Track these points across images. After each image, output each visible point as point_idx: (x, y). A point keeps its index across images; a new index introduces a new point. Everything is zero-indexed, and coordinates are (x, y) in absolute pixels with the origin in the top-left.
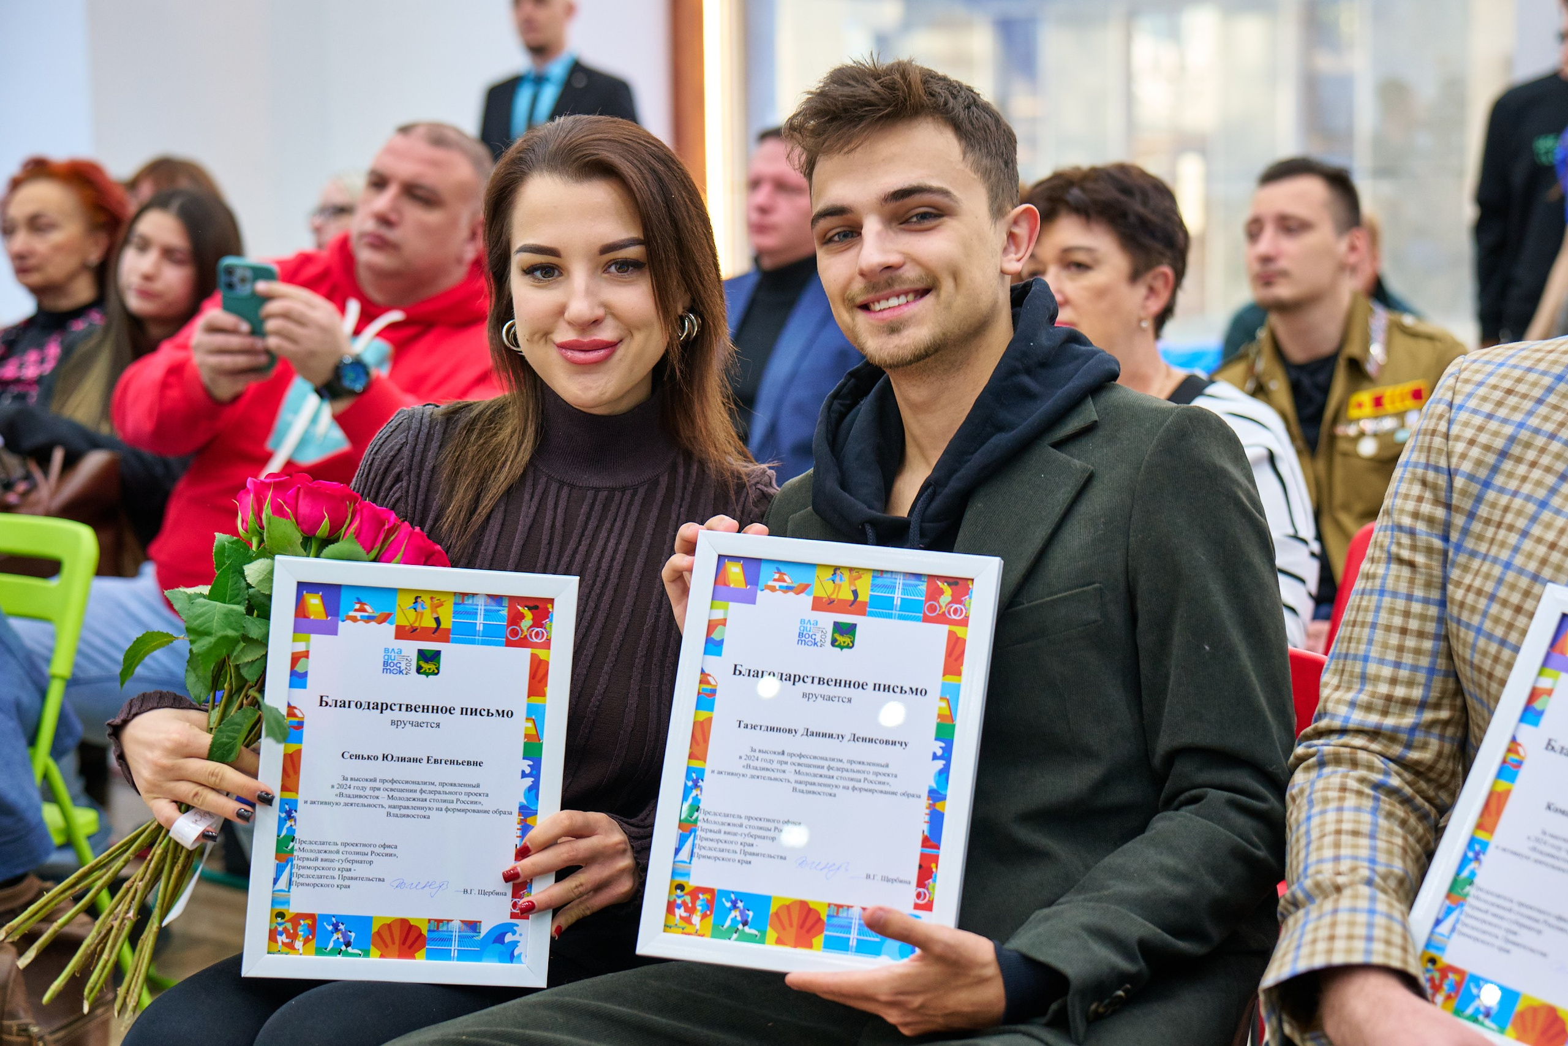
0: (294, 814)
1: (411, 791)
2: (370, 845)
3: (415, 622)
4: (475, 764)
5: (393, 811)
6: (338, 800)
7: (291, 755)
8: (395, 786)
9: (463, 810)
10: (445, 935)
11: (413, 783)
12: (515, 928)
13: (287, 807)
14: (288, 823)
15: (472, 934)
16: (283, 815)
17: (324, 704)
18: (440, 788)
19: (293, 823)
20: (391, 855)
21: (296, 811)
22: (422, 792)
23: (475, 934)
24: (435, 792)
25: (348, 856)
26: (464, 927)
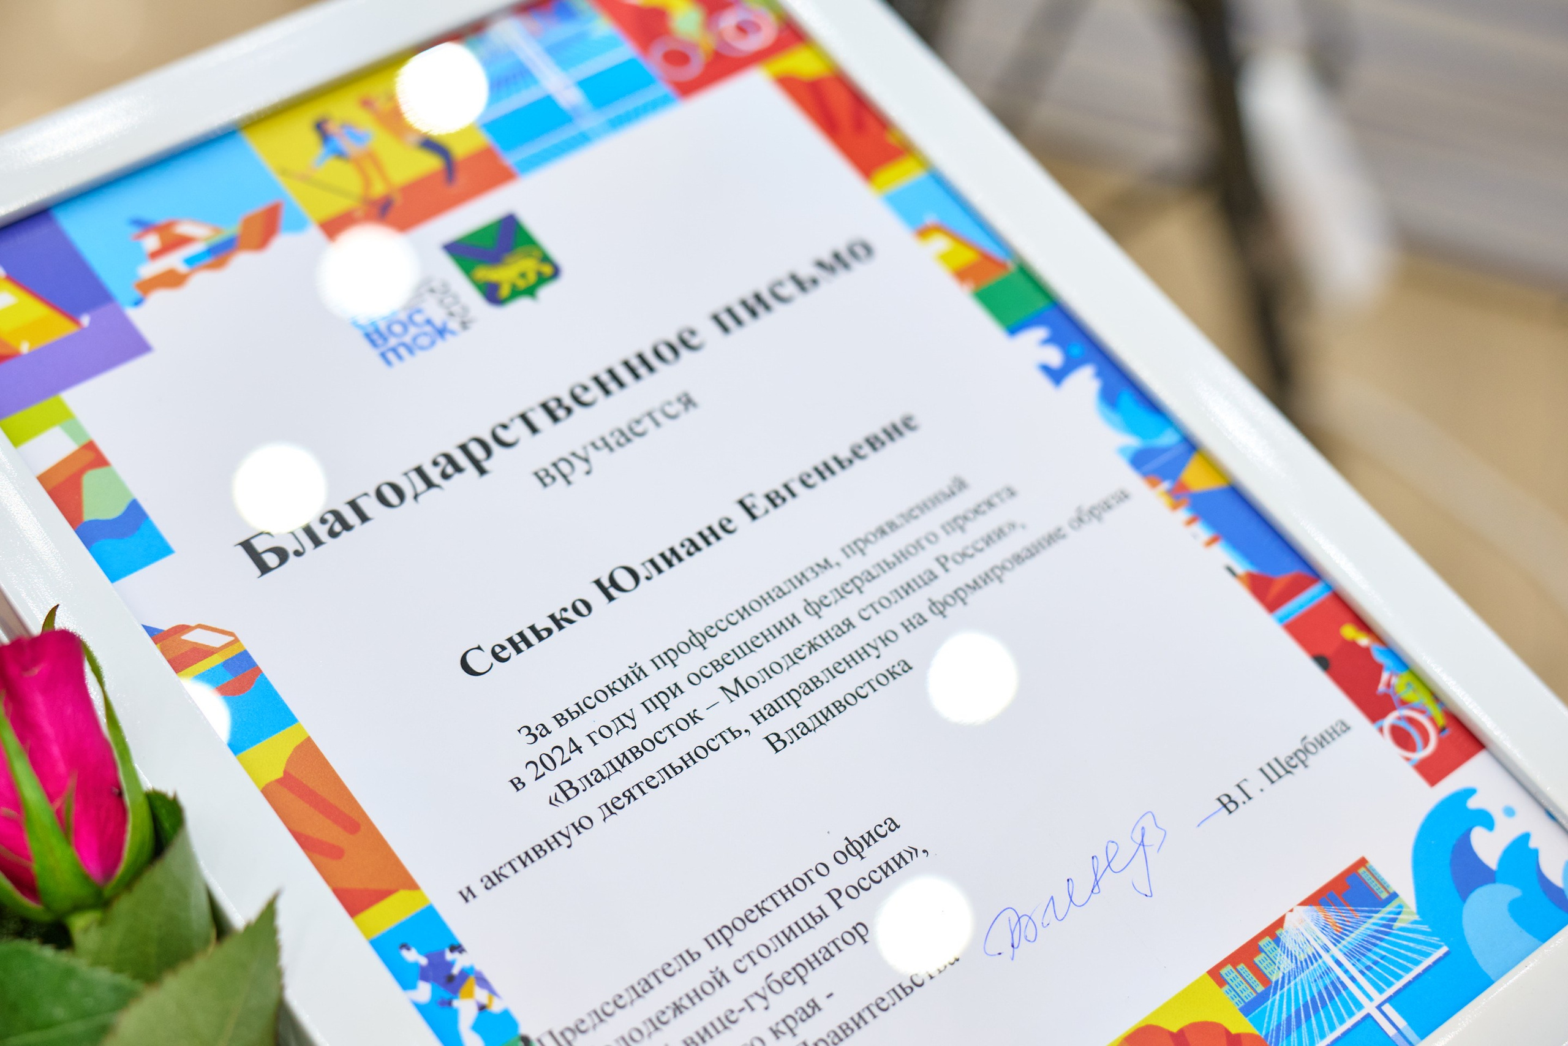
0: (459, 962)
1: (780, 628)
2: (806, 879)
3: (367, 182)
4: (893, 432)
5: (782, 723)
6: (571, 811)
7: (287, 781)
8: (717, 648)
9: (986, 578)
10: (1305, 986)
11: (765, 600)
12: (1473, 803)
13: (413, 956)
14: (466, 1008)
15: (1376, 918)
16: (424, 991)
17: (271, 559)
18: (856, 565)
19: (481, 995)
20: (900, 861)
21: (457, 948)
22: (815, 608)
23: (1385, 912)
24: (855, 584)
25: (765, 966)
26: (1333, 915)
